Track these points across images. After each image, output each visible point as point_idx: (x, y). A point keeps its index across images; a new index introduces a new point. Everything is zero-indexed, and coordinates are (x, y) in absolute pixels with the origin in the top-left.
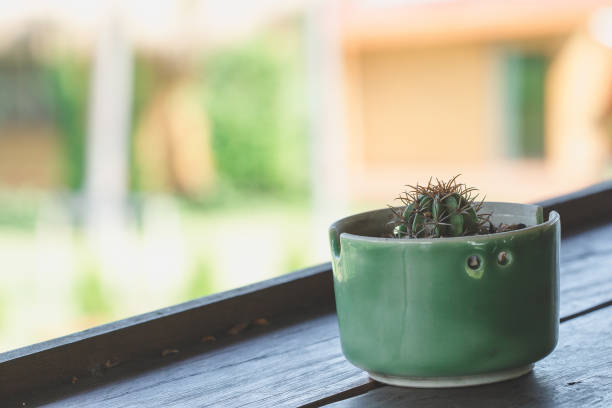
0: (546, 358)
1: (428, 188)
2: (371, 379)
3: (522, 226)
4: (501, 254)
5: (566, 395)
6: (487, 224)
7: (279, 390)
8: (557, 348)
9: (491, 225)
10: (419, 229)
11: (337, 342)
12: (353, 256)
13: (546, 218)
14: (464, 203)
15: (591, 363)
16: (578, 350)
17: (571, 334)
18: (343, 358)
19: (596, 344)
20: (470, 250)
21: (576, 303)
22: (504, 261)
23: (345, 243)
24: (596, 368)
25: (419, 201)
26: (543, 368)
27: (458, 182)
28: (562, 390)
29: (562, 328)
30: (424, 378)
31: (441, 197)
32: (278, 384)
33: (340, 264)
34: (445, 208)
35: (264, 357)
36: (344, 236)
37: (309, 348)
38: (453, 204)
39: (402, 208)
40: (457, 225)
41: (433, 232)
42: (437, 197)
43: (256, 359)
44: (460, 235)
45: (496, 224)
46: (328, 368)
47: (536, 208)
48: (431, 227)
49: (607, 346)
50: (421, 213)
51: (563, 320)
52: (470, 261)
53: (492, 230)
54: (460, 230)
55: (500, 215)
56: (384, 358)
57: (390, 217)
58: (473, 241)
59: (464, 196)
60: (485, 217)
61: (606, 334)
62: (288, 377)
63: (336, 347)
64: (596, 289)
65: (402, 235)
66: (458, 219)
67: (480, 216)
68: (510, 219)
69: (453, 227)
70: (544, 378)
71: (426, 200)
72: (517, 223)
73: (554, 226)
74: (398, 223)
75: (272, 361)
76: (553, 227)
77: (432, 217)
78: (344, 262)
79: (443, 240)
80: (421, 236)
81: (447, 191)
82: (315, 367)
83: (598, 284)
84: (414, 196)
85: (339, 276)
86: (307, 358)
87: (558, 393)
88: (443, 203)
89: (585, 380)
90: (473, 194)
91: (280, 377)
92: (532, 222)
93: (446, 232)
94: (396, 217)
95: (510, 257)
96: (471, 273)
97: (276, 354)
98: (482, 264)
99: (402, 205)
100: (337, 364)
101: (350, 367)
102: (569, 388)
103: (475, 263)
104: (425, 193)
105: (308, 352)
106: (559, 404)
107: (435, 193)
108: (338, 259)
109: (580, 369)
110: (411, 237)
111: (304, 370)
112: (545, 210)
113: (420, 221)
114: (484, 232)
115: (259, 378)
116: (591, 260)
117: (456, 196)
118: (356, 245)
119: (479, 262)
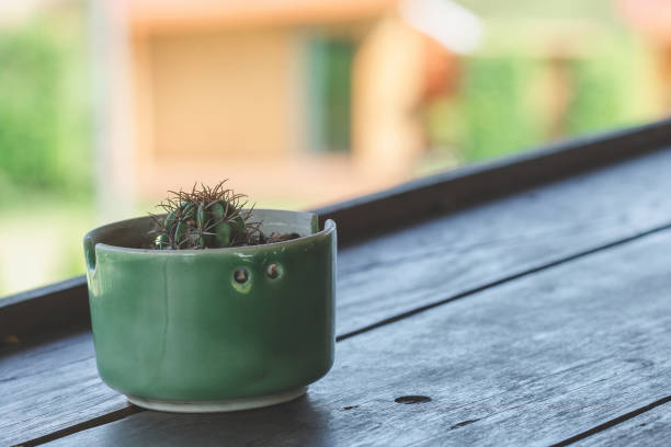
0: (321, 380)
1: (193, 194)
2: (129, 403)
3: (295, 236)
4: (271, 267)
5: (341, 420)
6: (257, 233)
7: (29, 414)
8: (333, 369)
9: (261, 236)
10: (181, 239)
11: (93, 361)
12: (110, 269)
13: (322, 227)
14: (232, 210)
15: (371, 385)
16: (357, 370)
17: (350, 353)
18: (99, 380)
19: (377, 364)
20: (237, 262)
21: (357, 319)
22: (275, 274)
23: (101, 254)
24: (376, 390)
25: (182, 208)
26: (318, 390)
27: (225, 187)
28: (338, 415)
29: (339, 347)
30: (187, 402)
31: (206, 204)
32: (29, 408)
33: (95, 277)
34: (211, 216)
35: (13, 379)
36: (99, 247)
37: (62, 369)
38: (220, 212)
39: (164, 216)
40: (223, 235)
41: (197, 242)
42: (202, 204)
43: (5, 381)
44: (228, 246)
45: (267, 234)
46: (83, 390)
47: (311, 215)
48: (195, 237)
49: (388, 366)
50: (184, 222)
51: (340, 339)
52: (236, 275)
53: (263, 240)
54: (227, 240)
55: (271, 224)
56: (142, 381)
57: (152, 226)
58: (242, 253)
59: (232, 203)
60: (255, 226)
61: (387, 353)
62: (39, 401)
63: (92, 368)
64: (379, 304)
65: (164, 246)
66: (225, 229)
67: (250, 225)
68: (284, 228)
69: (219, 238)
70: (318, 402)
71: (190, 208)
72: (290, 233)
73: (330, 235)
74: (160, 232)
75: (22, 383)
76: (329, 237)
77: (196, 226)
78: (100, 274)
79: (208, 252)
80: (184, 247)
81: (214, 198)
82: (69, 390)
83: (382, 297)
84: (177, 203)
85: (95, 289)
86: (60, 380)
87: (332, 418)
88: (209, 211)
89: (363, 404)
90: (241, 201)
91: (30, 401)
92: (306, 231)
93: (211, 243)
94: (157, 225)
95: (281, 271)
96: (237, 287)
97: (27, 376)
98: (249, 278)
99: (165, 212)
100: (93, 386)
101: (107, 390)
102: (346, 413)
103: (242, 276)
104: (188, 200)
105: (61, 373)
106: (333, 430)
107: (200, 200)
108: (93, 272)
109: (358, 392)
110: (174, 248)
111: (57, 393)
112: (321, 218)
113: (183, 230)
114: (254, 243)
115: (7, 402)
116: (376, 272)
117: (223, 203)
118: (113, 257)
119: (246, 275)
